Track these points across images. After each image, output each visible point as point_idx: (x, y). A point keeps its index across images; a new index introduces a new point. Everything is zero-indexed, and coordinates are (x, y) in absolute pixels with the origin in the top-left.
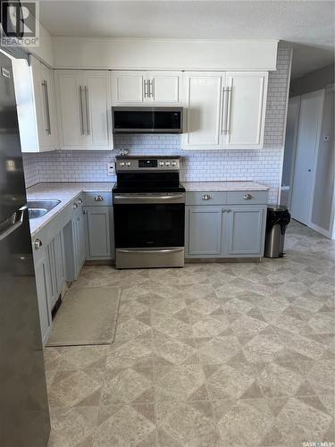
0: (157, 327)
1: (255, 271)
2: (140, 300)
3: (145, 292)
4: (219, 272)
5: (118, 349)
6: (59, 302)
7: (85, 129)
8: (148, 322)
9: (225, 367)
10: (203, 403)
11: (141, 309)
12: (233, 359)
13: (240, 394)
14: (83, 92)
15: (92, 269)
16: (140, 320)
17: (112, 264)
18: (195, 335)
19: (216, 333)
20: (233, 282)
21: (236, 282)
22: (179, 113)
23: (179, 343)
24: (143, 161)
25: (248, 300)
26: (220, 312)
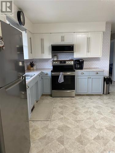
0: (65, 116)
1: (100, 99)
2: (60, 107)
3: (61, 105)
4: (87, 99)
5: (52, 122)
6: (34, 107)
7: (43, 52)
8: (62, 114)
9: (88, 130)
10: (80, 140)
11: (60, 110)
12: (91, 127)
13: (93, 138)
14: (42, 40)
15: (44, 97)
16: (60, 113)
17: (51, 95)
18: (78, 119)
19: (85, 118)
20: (92, 102)
21: (93, 102)
22: (73, 46)
23: (73, 121)
24: (61, 62)
25: (97, 108)
26: (87, 112)
